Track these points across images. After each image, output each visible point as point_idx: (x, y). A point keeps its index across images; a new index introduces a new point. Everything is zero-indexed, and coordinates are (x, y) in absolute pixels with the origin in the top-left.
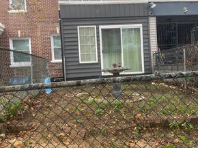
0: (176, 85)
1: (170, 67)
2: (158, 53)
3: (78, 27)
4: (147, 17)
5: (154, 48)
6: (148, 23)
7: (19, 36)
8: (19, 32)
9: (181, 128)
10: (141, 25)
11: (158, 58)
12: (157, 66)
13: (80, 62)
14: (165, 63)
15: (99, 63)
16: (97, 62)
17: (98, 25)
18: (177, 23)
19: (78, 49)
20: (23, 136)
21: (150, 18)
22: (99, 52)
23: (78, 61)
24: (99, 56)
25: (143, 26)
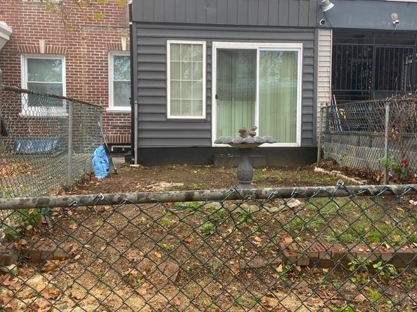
0: (365, 178)
1: (355, 139)
2: (333, 107)
3: (169, 42)
4: (314, 29)
5: (324, 94)
6: (315, 41)
7: (42, 51)
8: (42, 43)
9: (372, 271)
10: (300, 45)
11: (330, 116)
12: (327, 132)
13: (169, 116)
14: (345, 129)
15: (208, 121)
16: (204, 117)
17: (209, 40)
18: (376, 46)
19: (165, 89)
20: (53, 270)
21: (321, 32)
22: (209, 98)
23: (165, 114)
24: (209, 106)
25: (305, 49)
